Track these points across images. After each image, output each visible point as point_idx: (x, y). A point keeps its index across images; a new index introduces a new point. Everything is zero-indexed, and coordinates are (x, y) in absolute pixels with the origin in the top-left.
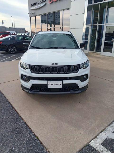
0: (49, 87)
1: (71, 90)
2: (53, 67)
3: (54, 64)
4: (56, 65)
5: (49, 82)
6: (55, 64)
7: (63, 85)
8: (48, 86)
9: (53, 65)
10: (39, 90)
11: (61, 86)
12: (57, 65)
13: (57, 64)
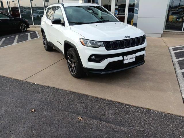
1: (139, 62)
2: (127, 41)
3: (127, 37)
5: (125, 57)
7: (136, 57)
8: (124, 61)
10: (112, 69)
13: (129, 37)
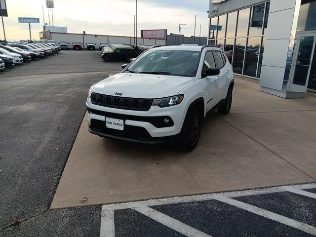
0: (108, 126)
2: (115, 98)
4: (119, 96)
5: (108, 119)
6: (119, 94)
7: (125, 126)
8: (106, 124)
9: (116, 95)
11: (122, 128)
12: (121, 96)
13: (121, 94)
